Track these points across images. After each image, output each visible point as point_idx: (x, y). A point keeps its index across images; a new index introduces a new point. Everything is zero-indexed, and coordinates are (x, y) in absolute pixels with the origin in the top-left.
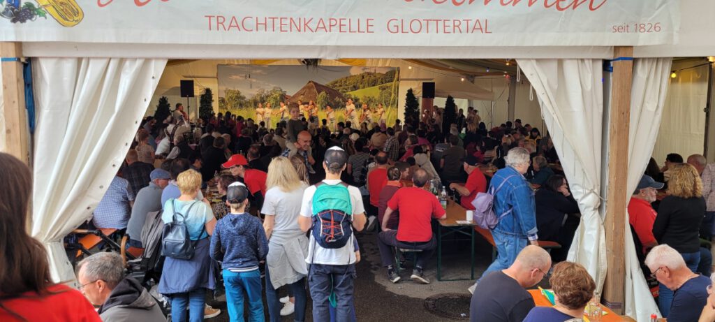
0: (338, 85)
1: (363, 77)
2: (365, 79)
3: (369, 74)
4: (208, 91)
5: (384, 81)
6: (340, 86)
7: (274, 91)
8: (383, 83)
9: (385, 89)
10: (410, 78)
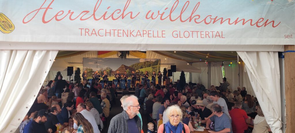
0: (134, 66)
1: (145, 63)
2: (146, 64)
3: (148, 62)
4: (79, 69)
5: (154, 65)
6: (136, 67)
7: (107, 69)
8: (153, 66)
9: (154, 68)
10: (165, 63)
